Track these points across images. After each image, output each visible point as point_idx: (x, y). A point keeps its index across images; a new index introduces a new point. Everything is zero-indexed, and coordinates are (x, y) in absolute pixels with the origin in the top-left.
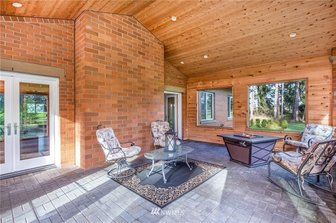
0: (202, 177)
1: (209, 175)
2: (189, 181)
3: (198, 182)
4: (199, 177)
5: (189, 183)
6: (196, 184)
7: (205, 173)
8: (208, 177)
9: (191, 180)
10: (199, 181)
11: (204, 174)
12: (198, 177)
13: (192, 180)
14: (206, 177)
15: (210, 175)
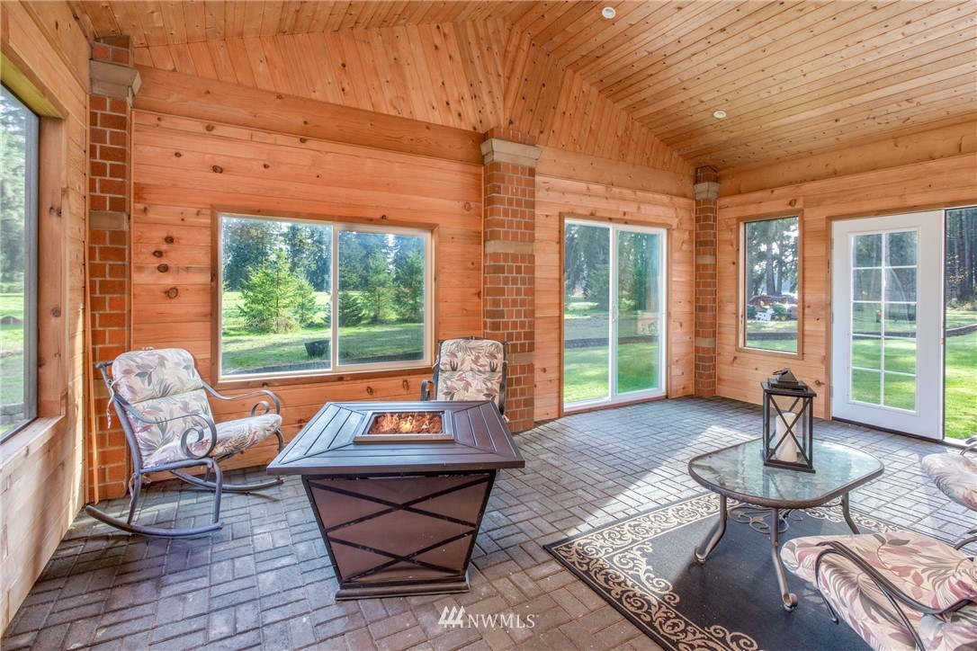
0: (666, 522)
1: (639, 525)
2: (709, 514)
3: (682, 509)
4: (675, 521)
5: (709, 509)
6: (689, 504)
7: (648, 532)
8: (648, 517)
9: (702, 516)
10: (678, 511)
11: (653, 531)
12: (679, 524)
13: (698, 516)
14: (653, 519)
15: (632, 523)
